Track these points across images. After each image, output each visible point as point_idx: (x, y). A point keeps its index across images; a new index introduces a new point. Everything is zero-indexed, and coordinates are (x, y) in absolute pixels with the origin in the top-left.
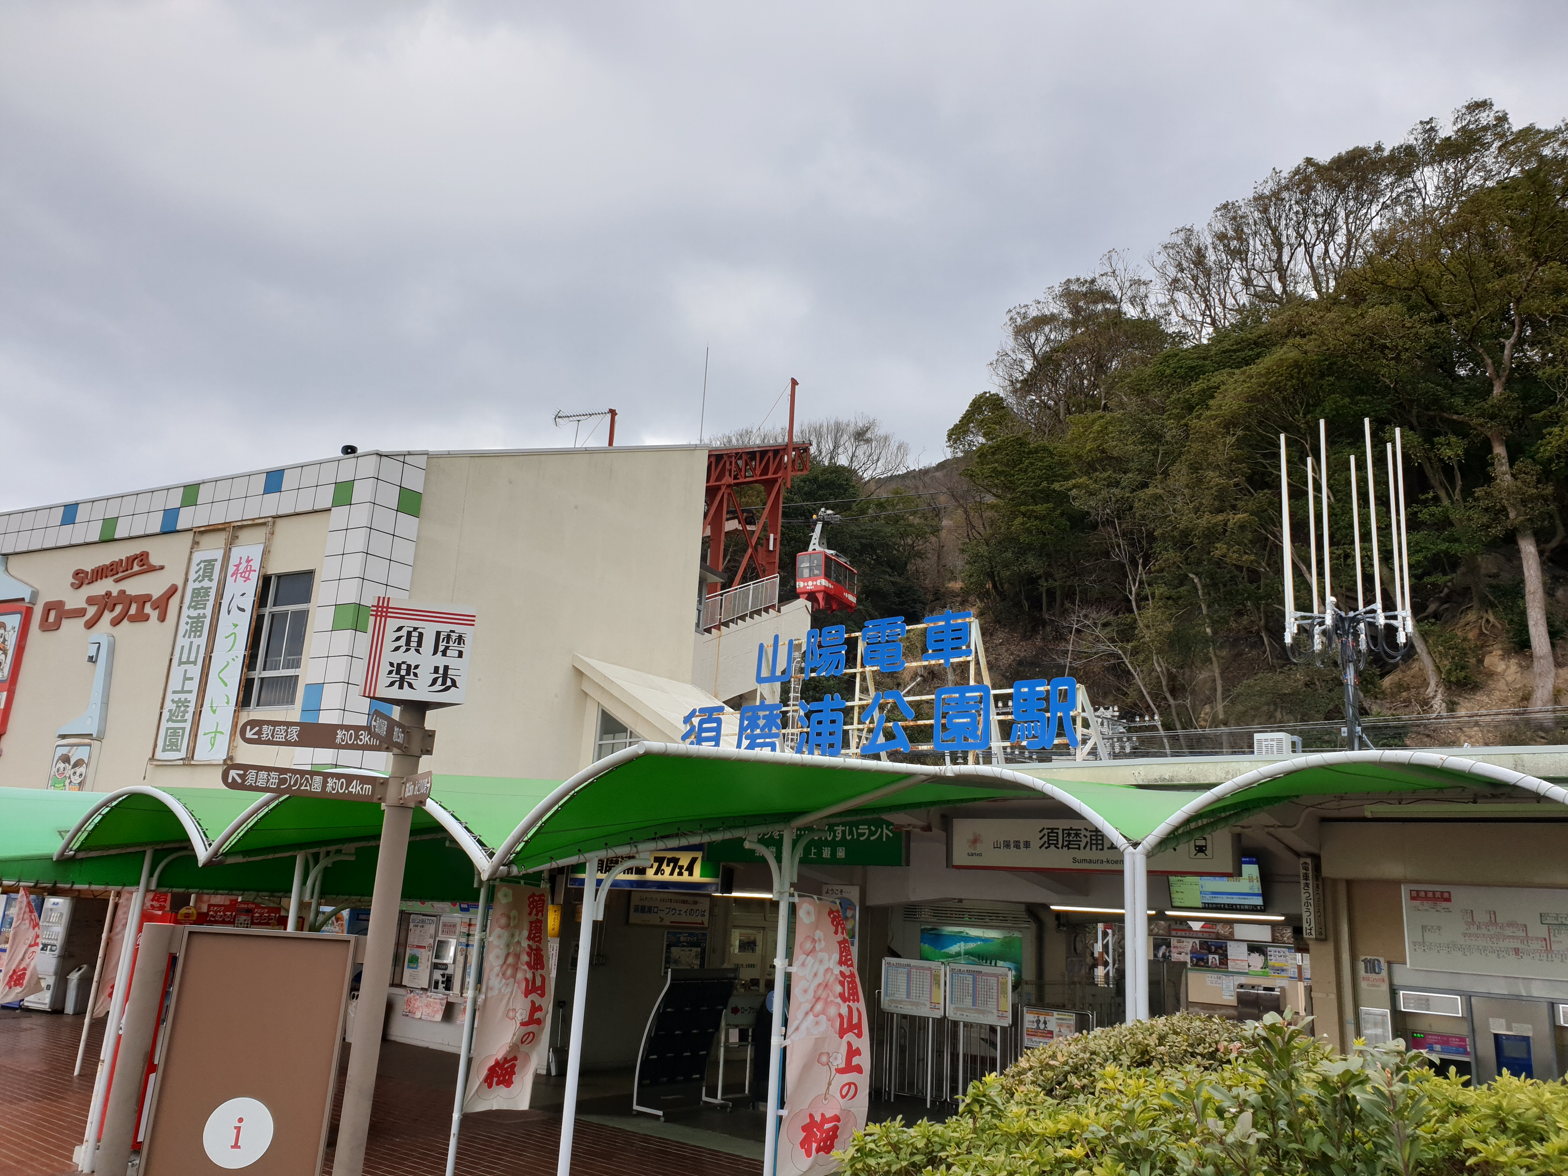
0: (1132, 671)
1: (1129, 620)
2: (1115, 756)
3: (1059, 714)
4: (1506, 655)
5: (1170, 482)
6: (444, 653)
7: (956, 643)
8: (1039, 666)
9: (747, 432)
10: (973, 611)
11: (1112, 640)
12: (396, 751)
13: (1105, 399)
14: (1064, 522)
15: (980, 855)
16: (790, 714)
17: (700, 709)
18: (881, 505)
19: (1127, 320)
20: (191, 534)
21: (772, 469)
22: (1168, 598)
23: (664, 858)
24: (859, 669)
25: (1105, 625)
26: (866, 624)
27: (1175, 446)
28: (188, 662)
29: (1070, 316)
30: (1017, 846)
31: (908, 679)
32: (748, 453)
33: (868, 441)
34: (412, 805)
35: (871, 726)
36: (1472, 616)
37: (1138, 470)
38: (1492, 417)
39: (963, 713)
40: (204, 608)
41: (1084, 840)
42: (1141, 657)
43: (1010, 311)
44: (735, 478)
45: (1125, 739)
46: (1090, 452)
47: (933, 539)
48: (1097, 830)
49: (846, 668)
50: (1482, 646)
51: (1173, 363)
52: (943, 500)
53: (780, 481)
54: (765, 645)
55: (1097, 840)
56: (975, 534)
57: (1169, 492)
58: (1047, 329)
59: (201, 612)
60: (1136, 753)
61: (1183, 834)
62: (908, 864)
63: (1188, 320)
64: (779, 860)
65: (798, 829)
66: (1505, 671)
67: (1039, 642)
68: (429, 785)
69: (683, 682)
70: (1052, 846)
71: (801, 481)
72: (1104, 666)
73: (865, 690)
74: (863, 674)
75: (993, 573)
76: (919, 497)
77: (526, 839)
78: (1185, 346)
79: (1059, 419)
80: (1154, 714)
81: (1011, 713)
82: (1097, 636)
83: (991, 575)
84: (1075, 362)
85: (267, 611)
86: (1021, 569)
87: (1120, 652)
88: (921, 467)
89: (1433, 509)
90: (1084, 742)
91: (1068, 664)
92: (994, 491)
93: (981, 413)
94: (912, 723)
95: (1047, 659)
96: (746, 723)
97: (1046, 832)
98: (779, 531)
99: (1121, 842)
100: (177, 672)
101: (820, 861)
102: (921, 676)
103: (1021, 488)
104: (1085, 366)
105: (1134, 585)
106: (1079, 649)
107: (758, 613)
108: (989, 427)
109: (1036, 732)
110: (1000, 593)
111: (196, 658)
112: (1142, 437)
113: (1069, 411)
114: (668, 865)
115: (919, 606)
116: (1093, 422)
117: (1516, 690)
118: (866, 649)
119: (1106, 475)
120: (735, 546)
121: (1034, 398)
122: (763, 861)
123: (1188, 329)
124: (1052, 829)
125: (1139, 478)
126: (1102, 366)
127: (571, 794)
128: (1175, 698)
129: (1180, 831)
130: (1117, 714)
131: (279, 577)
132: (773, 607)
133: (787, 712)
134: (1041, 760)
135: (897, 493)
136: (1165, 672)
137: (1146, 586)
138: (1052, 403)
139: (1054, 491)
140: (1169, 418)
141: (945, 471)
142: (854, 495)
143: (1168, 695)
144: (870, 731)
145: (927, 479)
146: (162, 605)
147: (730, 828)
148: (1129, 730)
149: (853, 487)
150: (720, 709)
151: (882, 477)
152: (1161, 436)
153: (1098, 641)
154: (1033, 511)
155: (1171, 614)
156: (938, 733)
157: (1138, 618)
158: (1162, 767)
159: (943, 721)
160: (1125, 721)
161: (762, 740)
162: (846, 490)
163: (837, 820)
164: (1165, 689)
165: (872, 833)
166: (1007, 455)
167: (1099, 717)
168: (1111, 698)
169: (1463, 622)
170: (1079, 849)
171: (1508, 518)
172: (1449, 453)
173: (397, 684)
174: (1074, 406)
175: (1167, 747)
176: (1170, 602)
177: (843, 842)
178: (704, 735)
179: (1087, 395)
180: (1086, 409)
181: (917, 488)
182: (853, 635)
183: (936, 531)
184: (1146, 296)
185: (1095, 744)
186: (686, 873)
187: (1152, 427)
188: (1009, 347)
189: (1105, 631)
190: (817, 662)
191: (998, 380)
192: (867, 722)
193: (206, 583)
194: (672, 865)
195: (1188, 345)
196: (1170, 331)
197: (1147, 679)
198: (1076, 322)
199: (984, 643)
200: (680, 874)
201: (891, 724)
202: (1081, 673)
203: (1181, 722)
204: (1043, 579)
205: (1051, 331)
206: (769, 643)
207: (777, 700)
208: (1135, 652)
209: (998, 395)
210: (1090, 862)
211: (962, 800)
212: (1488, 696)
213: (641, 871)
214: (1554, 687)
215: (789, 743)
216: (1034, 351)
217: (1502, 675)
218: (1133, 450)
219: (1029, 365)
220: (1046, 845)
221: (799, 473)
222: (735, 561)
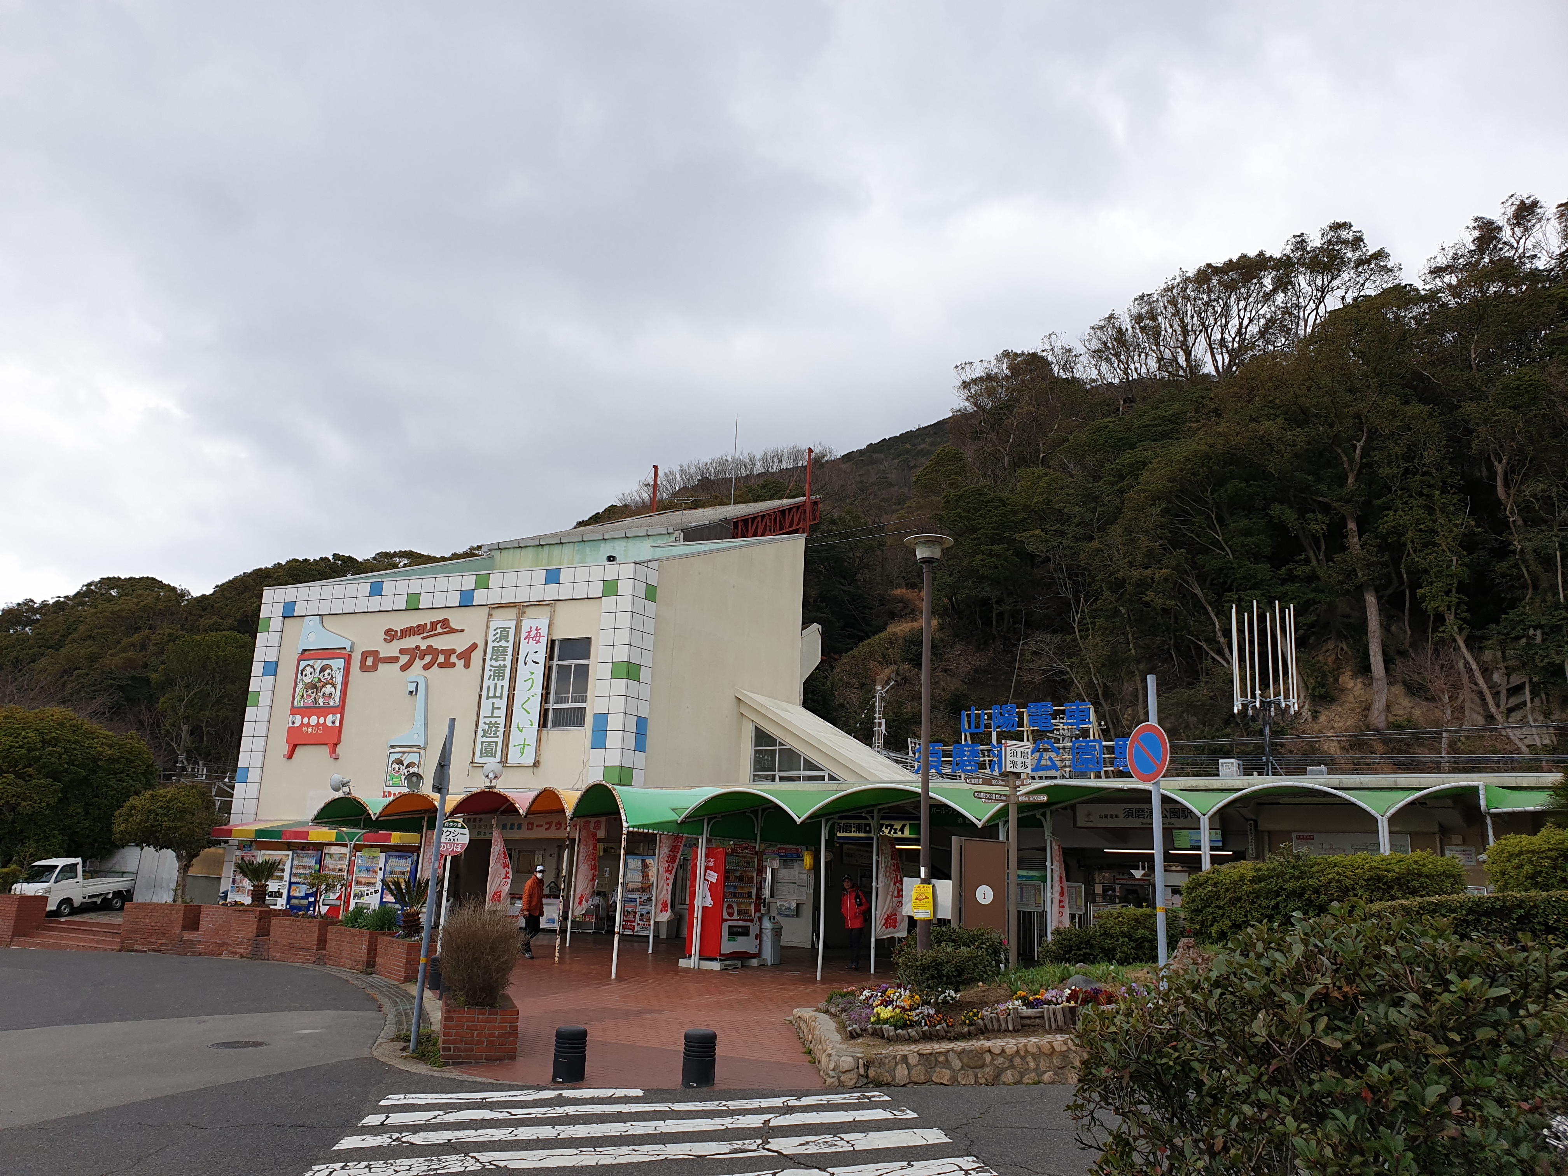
0: (1077, 684)
1: (1072, 641)
4: (1354, 676)
14: (1016, 559)
20: (487, 608)
21: (795, 521)
28: (494, 697)
30: (1110, 817)
36: (1331, 645)
37: (1078, 523)
38: (1347, 502)
40: (504, 660)
43: (957, 367)
46: (1038, 503)
50: (1338, 668)
57: (1107, 546)
59: (502, 663)
66: (1353, 687)
67: (990, 653)
70: (1130, 817)
82: (1052, 658)
85: (555, 663)
86: (978, 595)
89: (1304, 567)
93: (943, 464)
97: (1126, 810)
99: (1199, 814)
100: (486, 705)
103: (981, 531)
105: (1077, 614)
111: (502, 694)
117: (1362, 702)
119: (1055, 527)
124: (1130, 809)
125: (1081, 531)
131: (560, 640)
137: (1087, 618)
146: (466, 656)
152: (1099, 498)
153: (1052, 661)
154: (990, 550)
166: (969, 503)
169: (1324, 649)
171: (1357, 577)
172: (1317, 527)
176: (1107, 632)
186: (899, 833)
193: (503, 643)
200: (895, 833)
212: (1341, 706)
214: (1387, 700)
217: (1351, 690)
220: (1127, 816)
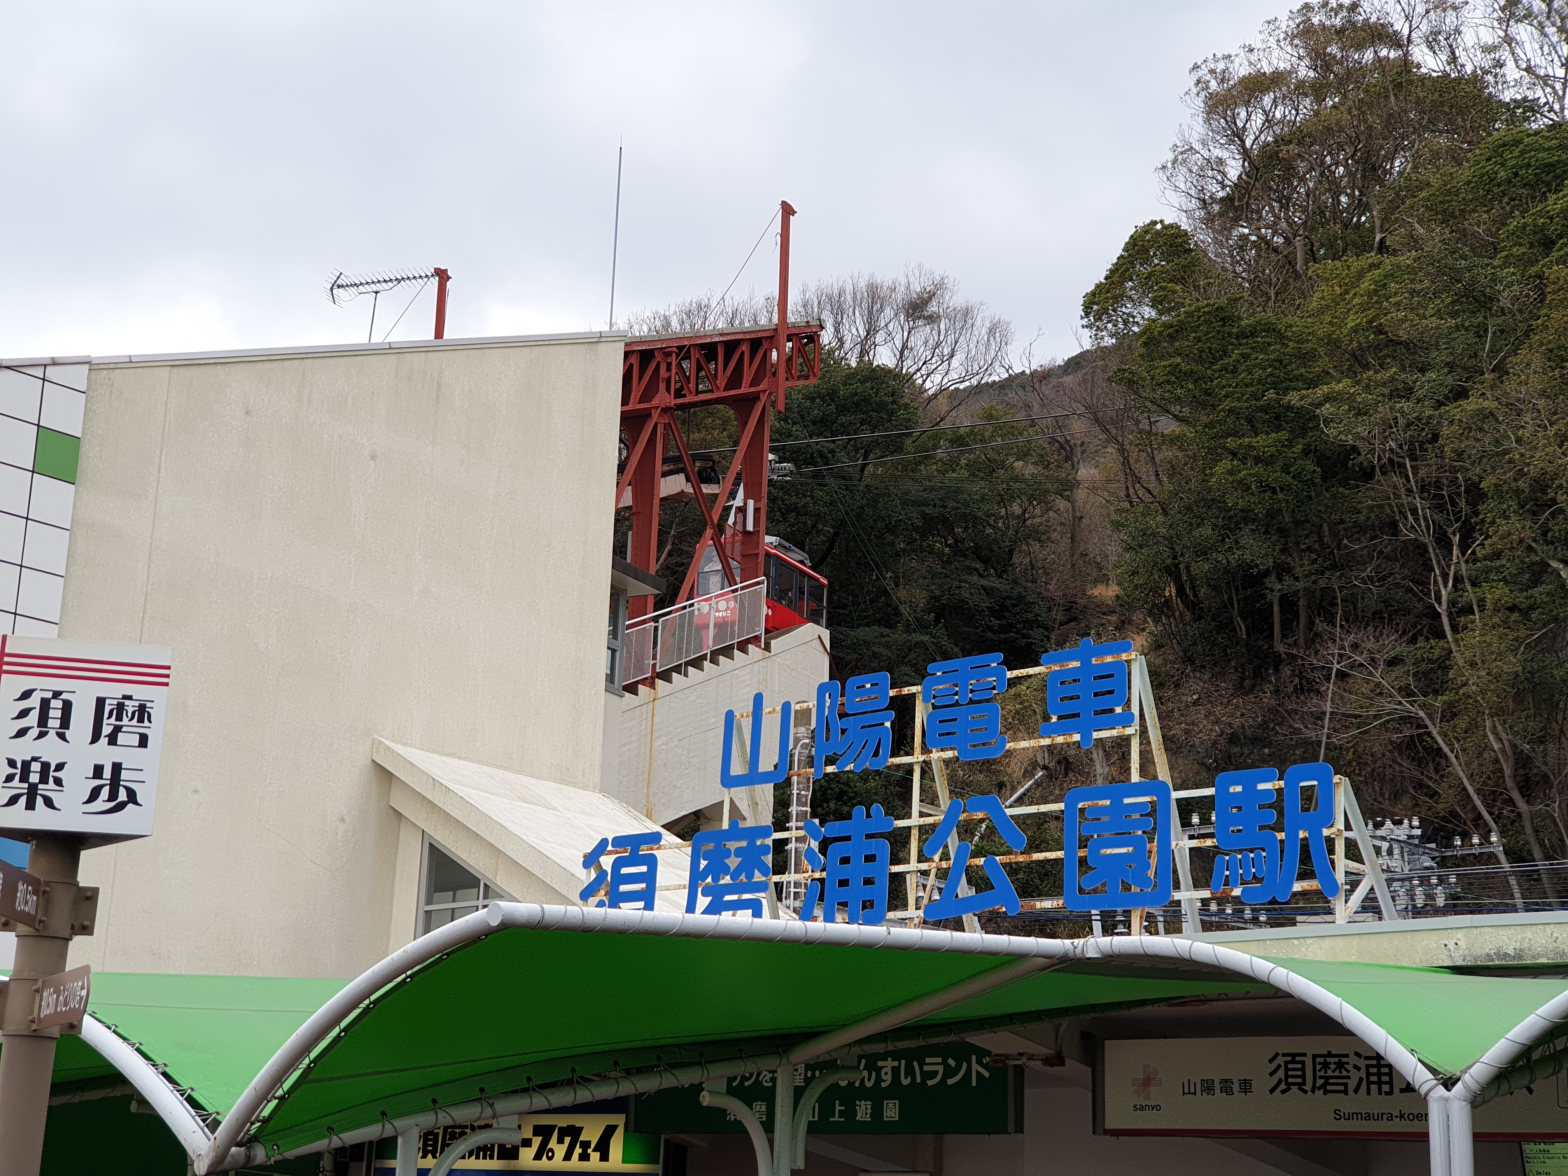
0: (1446, 749)
1: (1437, 652)
2: (1418, 913)
3: (1302, 834)
5: (1510, 385)
6: (112, 740)
7: (1103, 702)
8: (1270, 745)
9: (700, 307)
10: (1141, 640)
11: (1407, 692)
12: (23, 928)
13: (1382, 232)
14: (1312, 467)
15: (1157, 1107)
16: (792, 846)
17: (615, 839)
18: (958, 441)
19: (1424, 79)
21: (748, 375)
22: (1511, 609)
23: (553, 1127)
24: (917, 757)
25: (1392, 663)
26: (930, 668)
27: (1519, 317)
29: (1312, 74)
30: (1227, 1089)
31: (1018, 774)
32: (702, 346)
33: (932, 319)
34: (55, 1032)
35: (944, 865)
37: (1447, 364)
39: (1121, 837)
41: (1355, 1076)
42: (1462, 723)
43: (1196, 67)
44: (678, 394)
45: (1434, 881)
46: (1356, 331)
47: (1062, 504)
48: (1379, 1057)
49: (892, 756)
51: (1511, 157)
52: (1079, 428)
53: (763, 398)
54: (737, 714)
55: (1379, 1074)
56: (1141, 492)
57: (1508, 405)
58: (1267, 100)
60: (1454, 907)
61: (1543, 1060)
62: (1020, 1129)
63: (1538, 77)
64: (768, 1127)
65: (808, 1067)
67: (1268, 699)
68: (84, 993)
69: (585, 788)
70: (1294, 1088)
71: (806, 397)
72: (1391, 742)
73: (930, 797)
74: (926, 768)
75: (1176, 566)
76: (1033, 423)
77: (280, 1093)
78: (1534, 126)
79: (1295, 271)
80: (1490, 831)
81: (1211, 836)
82: (1378, 685)
83: (1173, 572)
84: (1323, 162)
86: (1231, 558)
87: (1421, 714)
88: (1033, 367)
90: (1354, 885)
91: (1324, 739)
92: (1176, 409)
93: (1146, 261)
94: (1021, 859)
95: (1284, 730)
96: (703, 863)
97: (1280, 1060)
98: (764, 494)
99: (1421, 1077)
101: (851, 1126)
102: (1045, 767)
103: (1227, 404)
104: (1341, 169)
105: (1446, 586)
106: (1343, 710)
107: (727, 652)
108: (1162, 288)
109: (1260, 869)
110: (1193, 606)
112: (1453, 302)
113: (1312, 256)
114: (560, 1141)
115: (1036, 634)
116: (1361, 274)
118: (929, 717)
119: (1386, 375)
120: (681, 524)
121: (1246, 231)
122: (740, 1129)
123: (1539, 93)
124: (1294, 1055)
125: (1450, 381)
126: (1374, 169)
127: (363, 1005)
128: (1529, 800)
129: (1535, 1056)
130: (1418, 832)
132: (755, 640)
133: (786, 841)
134: (1274, 923)
135: (990, 417)
136: (1509, 752)
137: (1469, 587)
138: (1281, 240)
139: (1289, 408)
140: (1505, 265)
141: (1080, 374)
142: (908, 423)
143: (1516, 795)
144: (942, 874)
145: (1047, 390)
147: (673, 1066)
148: (1443, 862)
149: (906, 406)
150: (654, 839)
151: (962, 387)
152: (1491, 299)
153: (1381, 694)
154: (1250, 446)
155: (1516, 639)
156: (1071, 876)
157: (1454, 648)
158: (1501, 931)
159: (1082, 853)
160: (1433, 846)
161: (735, 897)
162: (892, 413)
163: (880, 1048)
164: (1509, 783)
165: (950, 1072)
166: (1199, 340)
167: (1383, 838)
168: (1406, 801)
170: (1346, 1092)
173: (23, 799)
174: (1322, 245)
175: (1517, 895)
176: (1515, 616)
177: (895, 1090)
178: (623, 888)
179: (1346, 226)
180: (1344, 251)
181: (1028, 406)
182: (906, 691)
183: (1067, 487)
184: (1458, 31)
185: (1372, 889)
186: (595, 1156)
187: (1473, 281)
188: (1196, 136)
189: (1394, 675)
190: (838, 743)
191: (1177, 199)
192: (936, 858)
194: (567, 1140)
195: (1539, 123)
196: (1507, 96)
197: (1476, 764)
198: (1321, 85)
199: (1159, 701)
200: (584, 1157)
201: (981, 861)
202: (1350, 756)
203: (1542, 845)
204: (1273, 578)
205: (1275, 102)
206: (743, 709)
207: (767, 819)
208: (1450, 714)
209: (1178, 227)
210: (1368, 1117)
211: (1120, 1005)
213: (510, 1153)
215: (791, 901)
216: (1243, 142)
218: (1438, 327)
219: (1234, 169)
220: (1283, 1086)
221: (801, 383)
222: (681, 553)
